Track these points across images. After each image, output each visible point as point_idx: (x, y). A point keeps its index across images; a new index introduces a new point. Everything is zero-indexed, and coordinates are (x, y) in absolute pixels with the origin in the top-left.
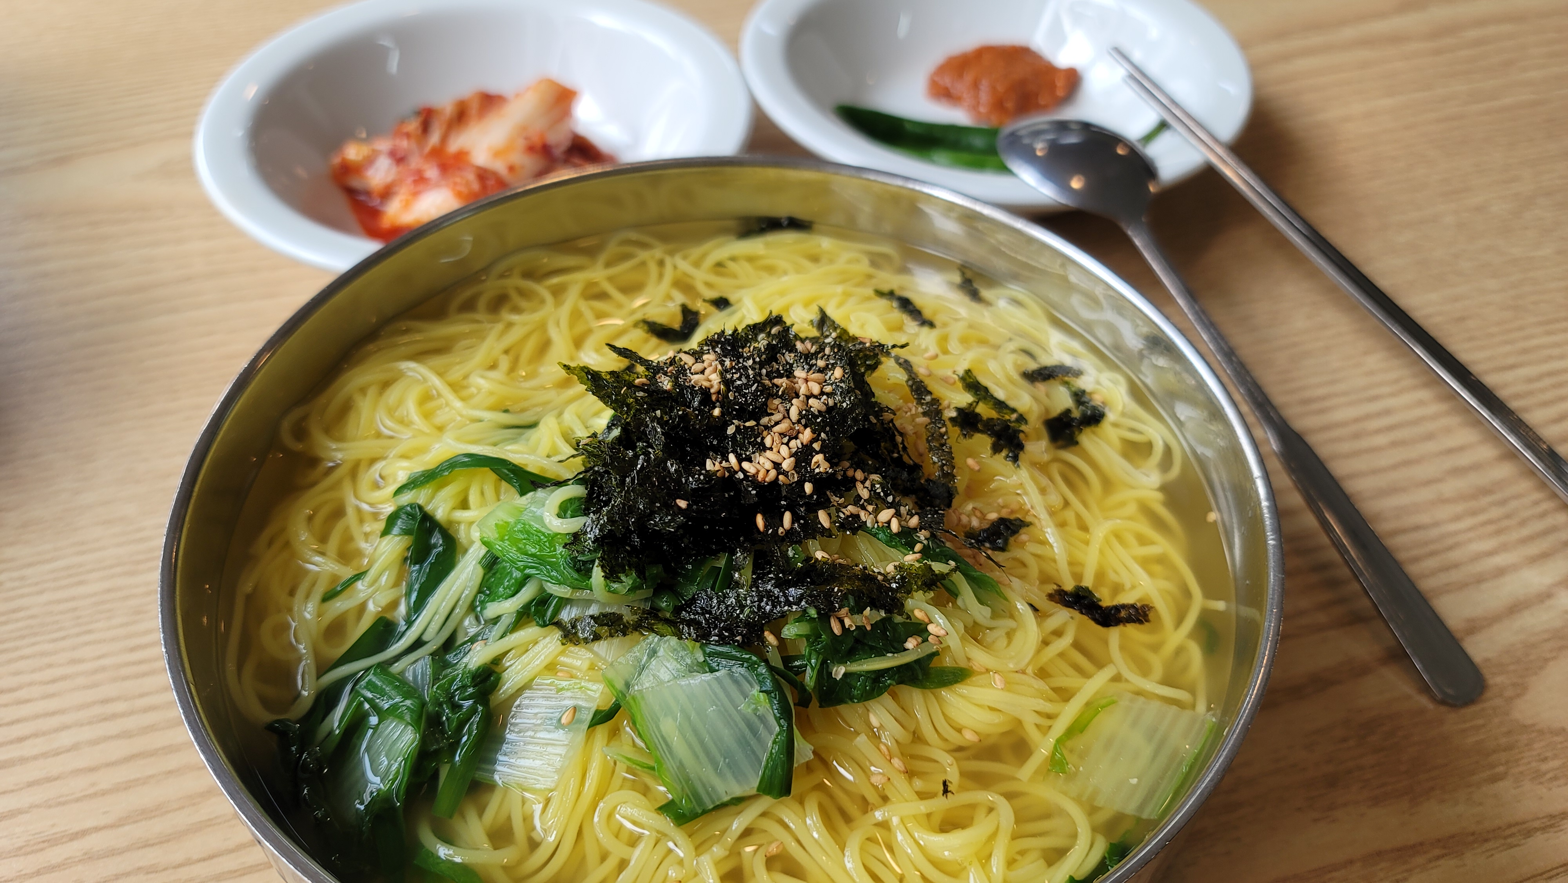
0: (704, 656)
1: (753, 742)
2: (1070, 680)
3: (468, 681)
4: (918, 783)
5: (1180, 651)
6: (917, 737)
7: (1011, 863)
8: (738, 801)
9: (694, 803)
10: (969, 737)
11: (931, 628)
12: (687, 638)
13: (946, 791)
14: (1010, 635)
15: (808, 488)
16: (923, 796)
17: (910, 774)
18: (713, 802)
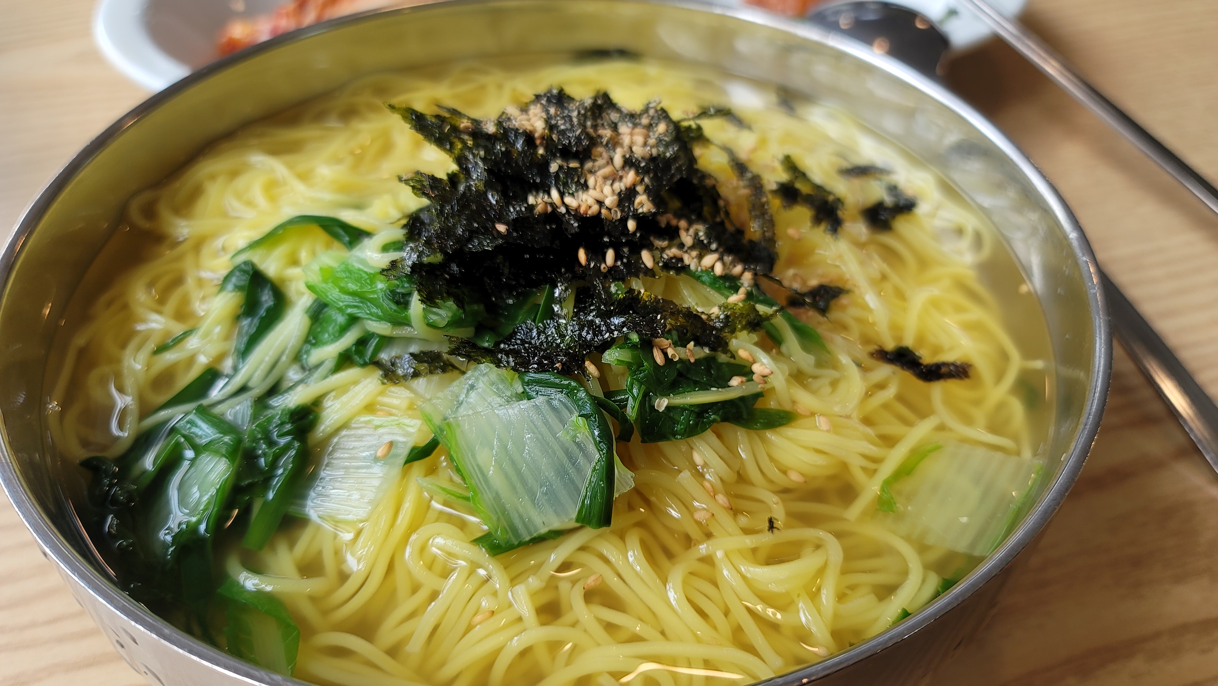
0: (523, 385)
1: (571, 471)
2: (894, 428)
3: (286, 418)
4: (743, 520)
5: (1001, 406)
6: (741, 478)
7: (841, 597)
8: (557, 535)
9: (510, 533)
10: (795, 477)
11: (756, 368)
12: (505, 366)
13: (772, 526)
14: (834, 384)
15: (631, 225)
16: (747, 531)
17: (735, 512)
18: (530, 533)
